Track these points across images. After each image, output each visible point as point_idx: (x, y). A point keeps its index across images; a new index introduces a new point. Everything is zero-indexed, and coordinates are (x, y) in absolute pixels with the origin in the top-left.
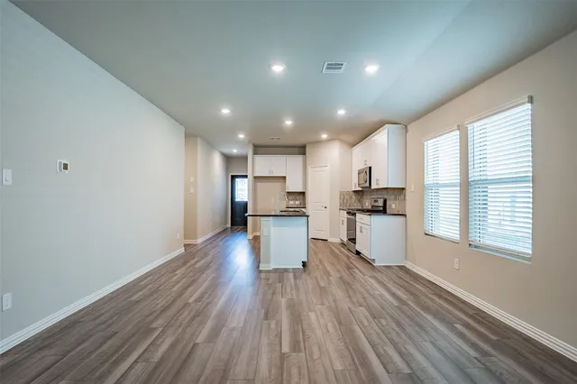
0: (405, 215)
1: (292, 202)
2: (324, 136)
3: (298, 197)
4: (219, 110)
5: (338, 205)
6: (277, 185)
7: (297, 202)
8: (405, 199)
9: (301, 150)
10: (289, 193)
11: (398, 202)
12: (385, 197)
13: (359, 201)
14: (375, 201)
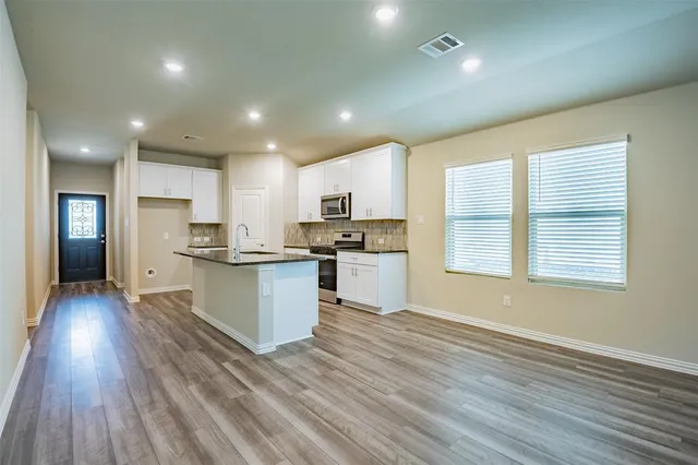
0: (407, 252)
1: (197, 239)
2: (271, 146)
3: (207, 231)
4: (160, 63)
7: (207, 239)
8: (405, 232)
9: (216, 162)
10: (193, 225)
11: (390, 237)
12: (365, 231)
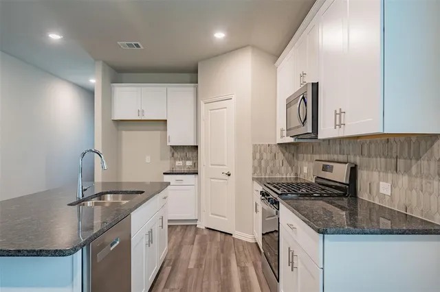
3: (187, 155)
5: (250, 170)
6: (154, 135)
7: (189, 163)
12: (358, 160)
13: (290, 163)
14: (325, 168)
